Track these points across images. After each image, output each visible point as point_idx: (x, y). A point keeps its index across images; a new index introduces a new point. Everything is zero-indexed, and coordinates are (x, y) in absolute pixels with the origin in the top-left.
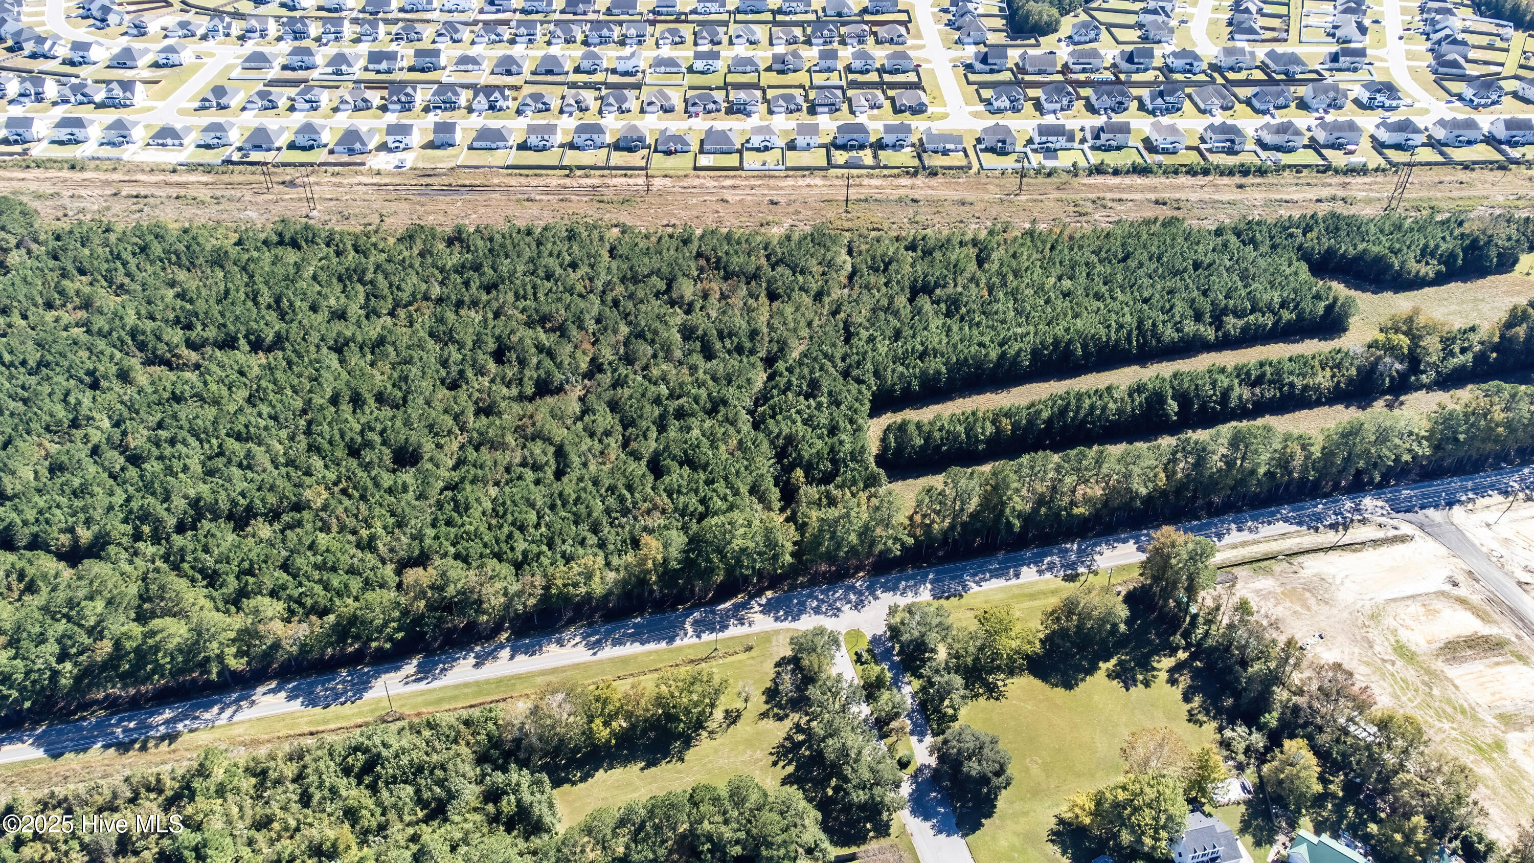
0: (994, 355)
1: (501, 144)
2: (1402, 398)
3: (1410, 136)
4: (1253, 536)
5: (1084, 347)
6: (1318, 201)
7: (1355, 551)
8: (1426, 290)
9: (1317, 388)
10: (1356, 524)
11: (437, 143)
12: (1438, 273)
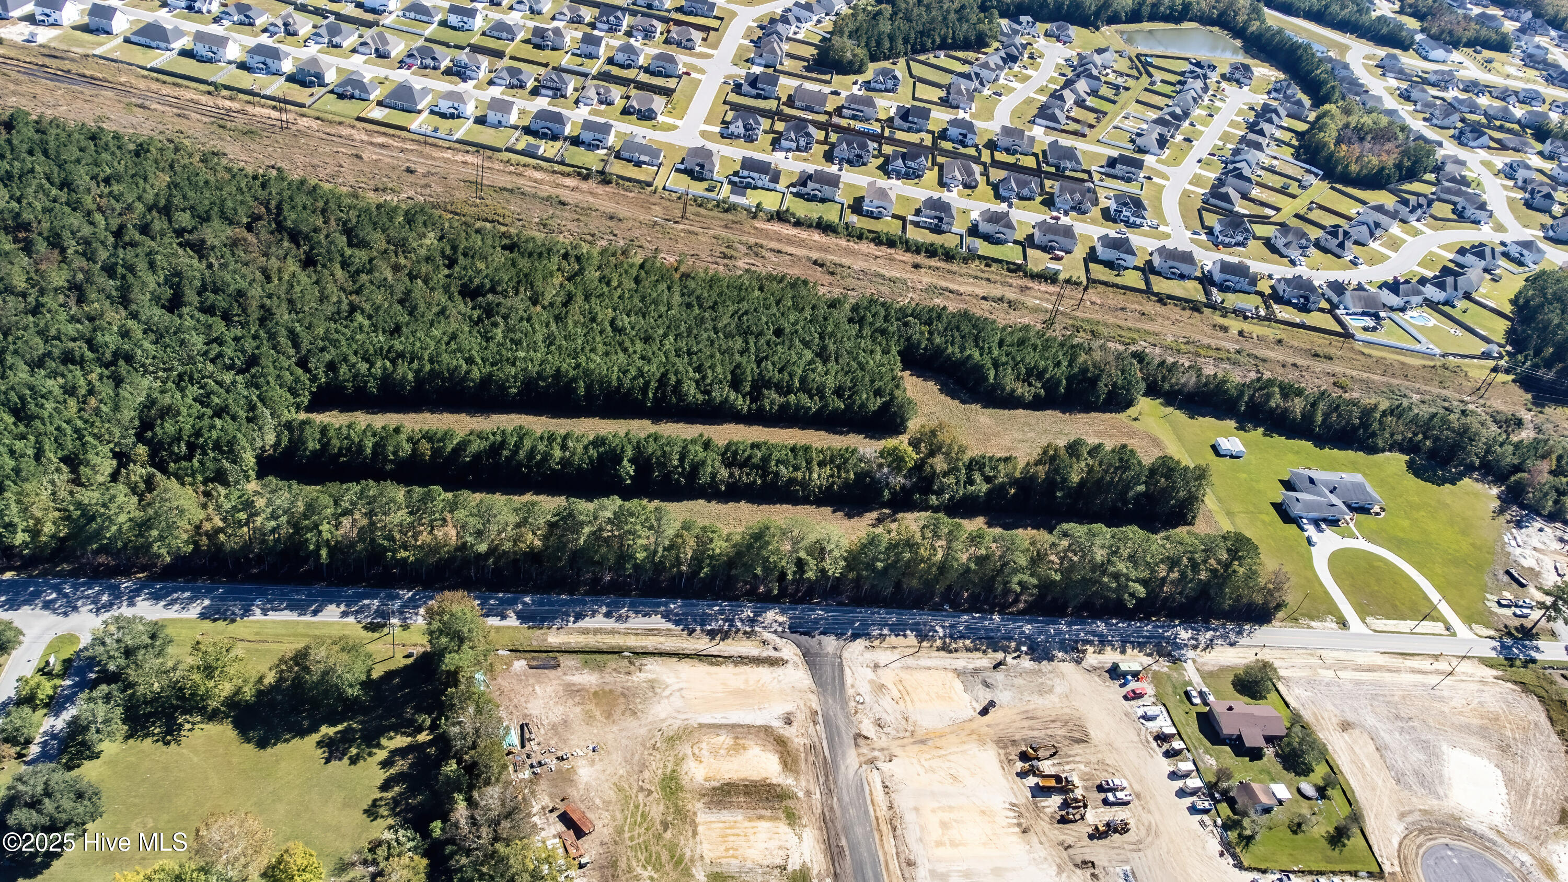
0: (476, 374)
1: (163, 45)
2: (900, 515)
3: (1123, 256)
4: (617, 626)
5: (588, 388)
6: (984, 298)
7: (712, 664)
8: (1020, 412)
9: (805, 484)
10: (740, 635)
11: (92, 27)
12: (1036, 396)
